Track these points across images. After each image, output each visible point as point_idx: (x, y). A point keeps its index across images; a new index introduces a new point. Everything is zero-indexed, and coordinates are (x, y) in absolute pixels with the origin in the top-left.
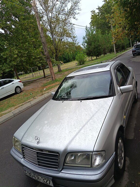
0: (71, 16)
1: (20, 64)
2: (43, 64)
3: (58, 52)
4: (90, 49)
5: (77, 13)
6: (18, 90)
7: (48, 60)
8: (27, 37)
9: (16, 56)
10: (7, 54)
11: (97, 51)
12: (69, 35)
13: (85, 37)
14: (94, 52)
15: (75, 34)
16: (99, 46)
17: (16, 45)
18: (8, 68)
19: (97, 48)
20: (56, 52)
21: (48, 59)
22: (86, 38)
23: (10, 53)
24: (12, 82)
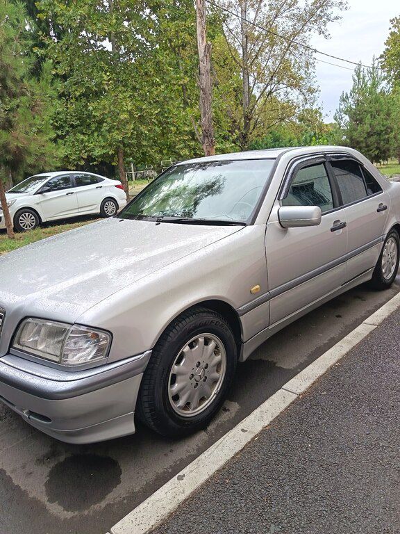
0: (312, 25)
1: (134, 141)
2: (198, 152)
3: (252, 127)
4: (355, 134)
5: (332, 17)
6: (110, 208)
7: (206, 140)
8: (168, 70)
9: (124, 116)
10: (105, 108)
11: (376, 145)
12: (295, 83)
13: (349, 95)
14: (367, 146)
15: (314, 80)
16: (389, 130)
17: (134, 89)
18: (100, 147)
19: (379, 134)
20: (247, 125)
21: (207, 136)
22: (350, 100)
23: (112, 107)
24: (97, 182)
